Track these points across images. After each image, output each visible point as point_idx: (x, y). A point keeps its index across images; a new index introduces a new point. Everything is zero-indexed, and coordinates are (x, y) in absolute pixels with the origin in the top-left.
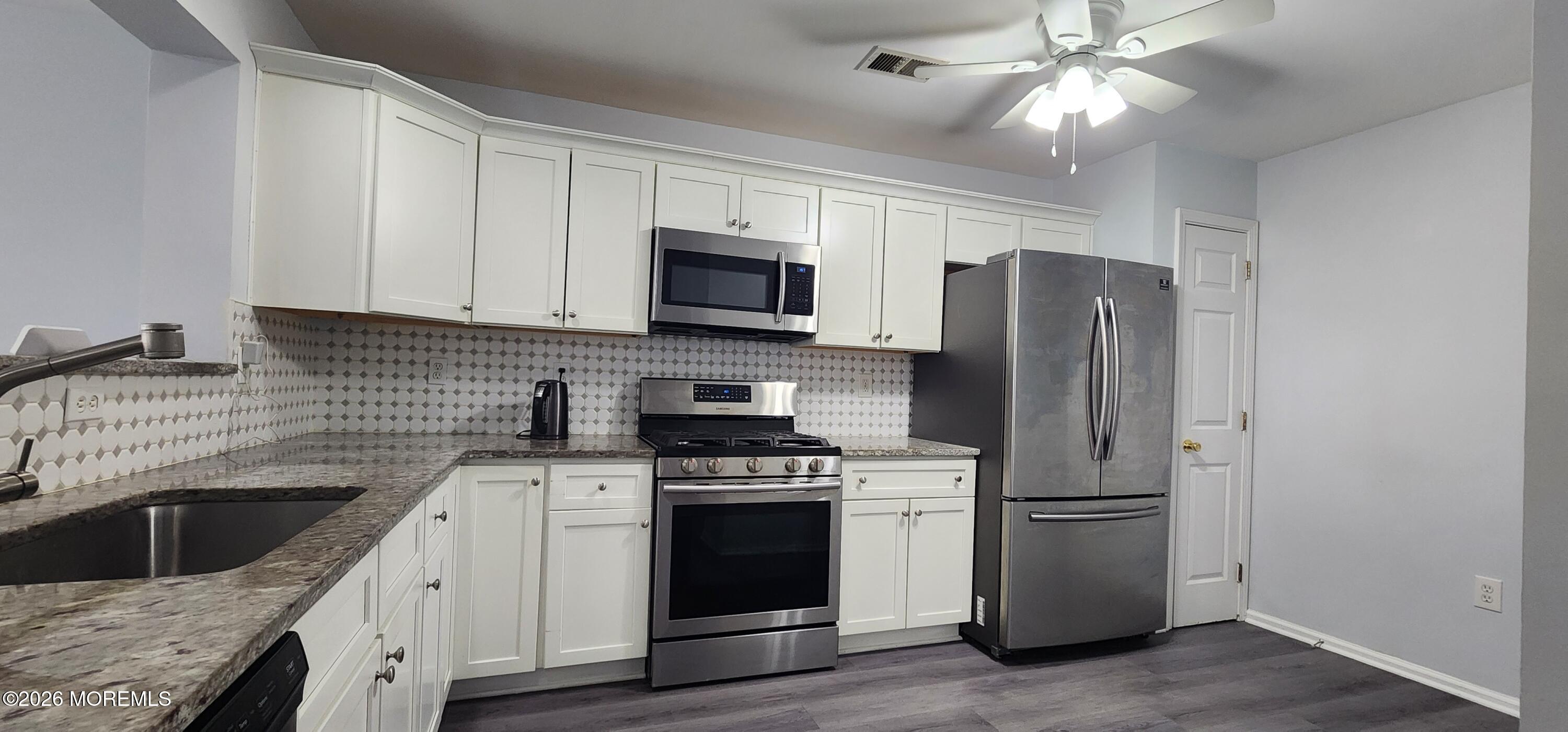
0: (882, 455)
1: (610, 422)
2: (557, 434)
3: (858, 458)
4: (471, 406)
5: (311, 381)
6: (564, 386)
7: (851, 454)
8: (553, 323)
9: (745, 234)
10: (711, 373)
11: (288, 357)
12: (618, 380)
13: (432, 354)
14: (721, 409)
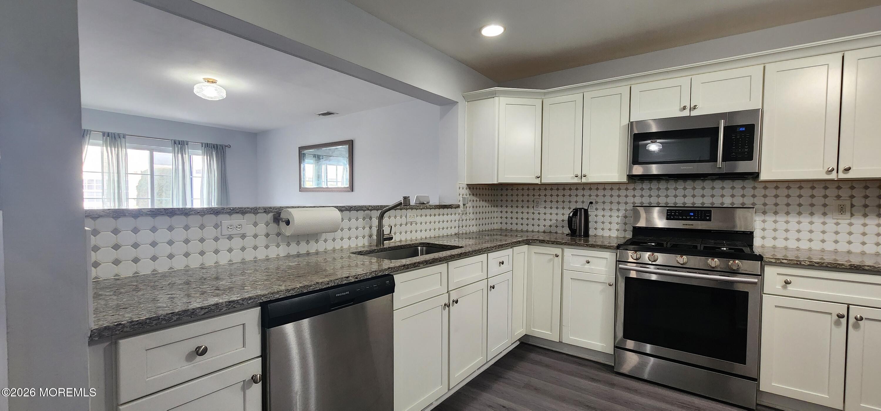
0: (809, 265)
1: (618, 230)
2: (582, 234)
3: (781, 264)
4: (551, 220)
5: (495, 209)
6: (586, 211)
7: (773, 261)
8: (576, 180)
9: (694, 113)
10: (675, 202)
11: (483, 201)
12: (622, 207)
13: (535, 197)
14: (686, 225)
